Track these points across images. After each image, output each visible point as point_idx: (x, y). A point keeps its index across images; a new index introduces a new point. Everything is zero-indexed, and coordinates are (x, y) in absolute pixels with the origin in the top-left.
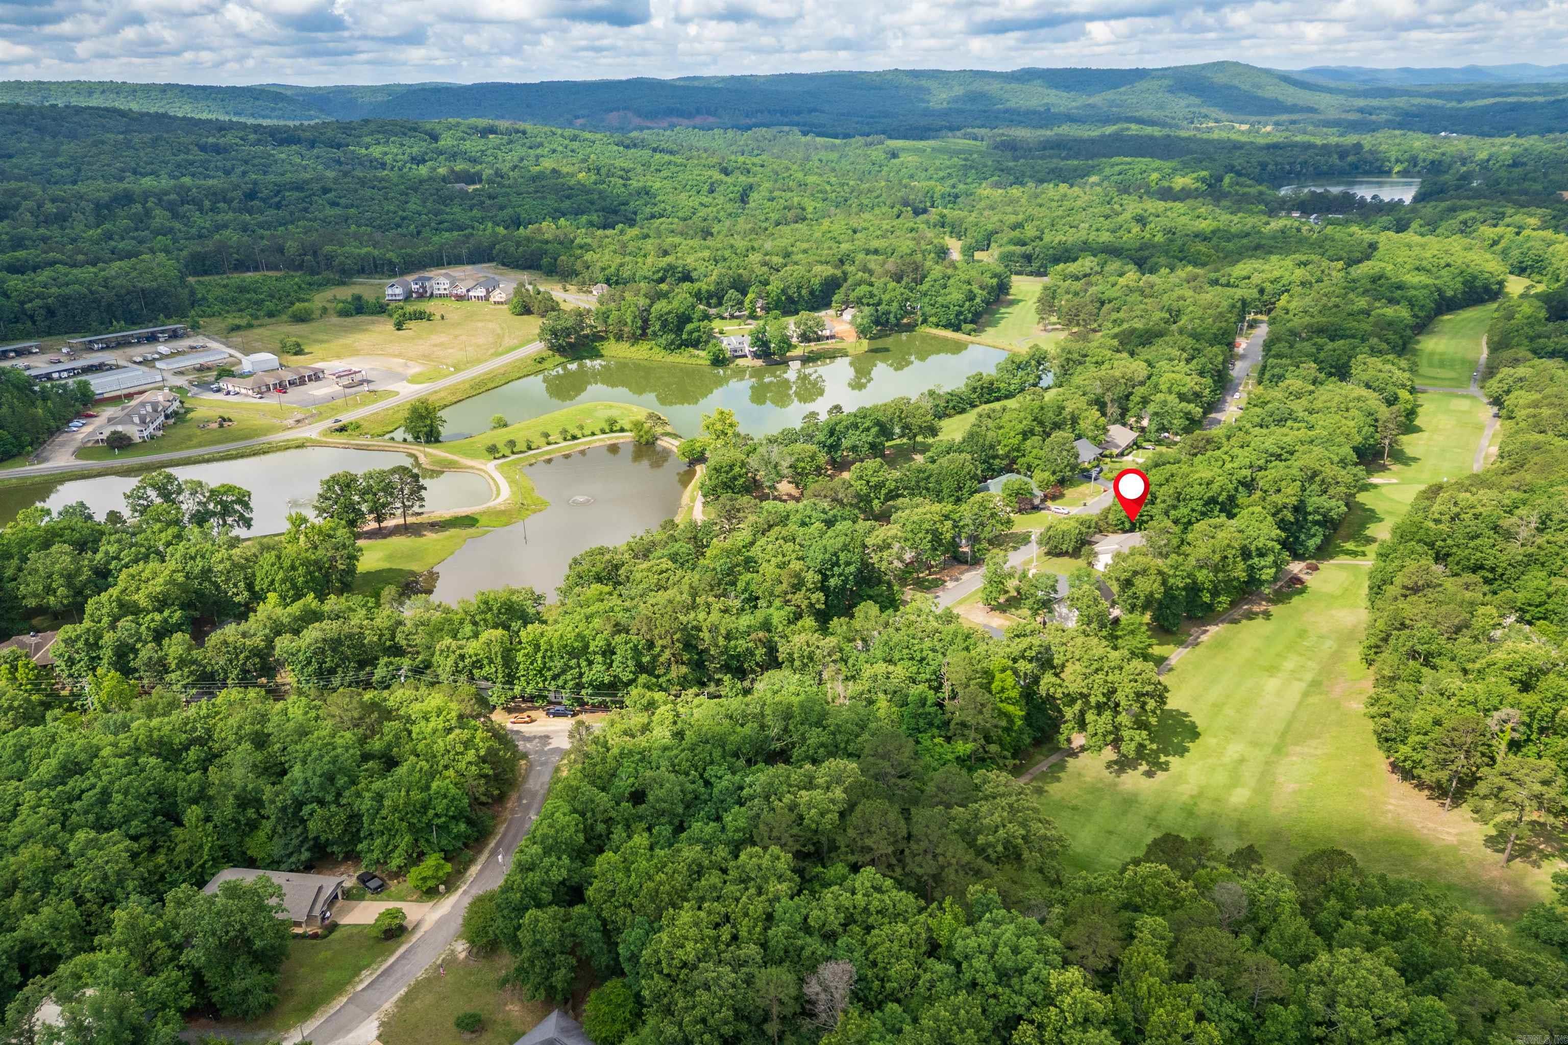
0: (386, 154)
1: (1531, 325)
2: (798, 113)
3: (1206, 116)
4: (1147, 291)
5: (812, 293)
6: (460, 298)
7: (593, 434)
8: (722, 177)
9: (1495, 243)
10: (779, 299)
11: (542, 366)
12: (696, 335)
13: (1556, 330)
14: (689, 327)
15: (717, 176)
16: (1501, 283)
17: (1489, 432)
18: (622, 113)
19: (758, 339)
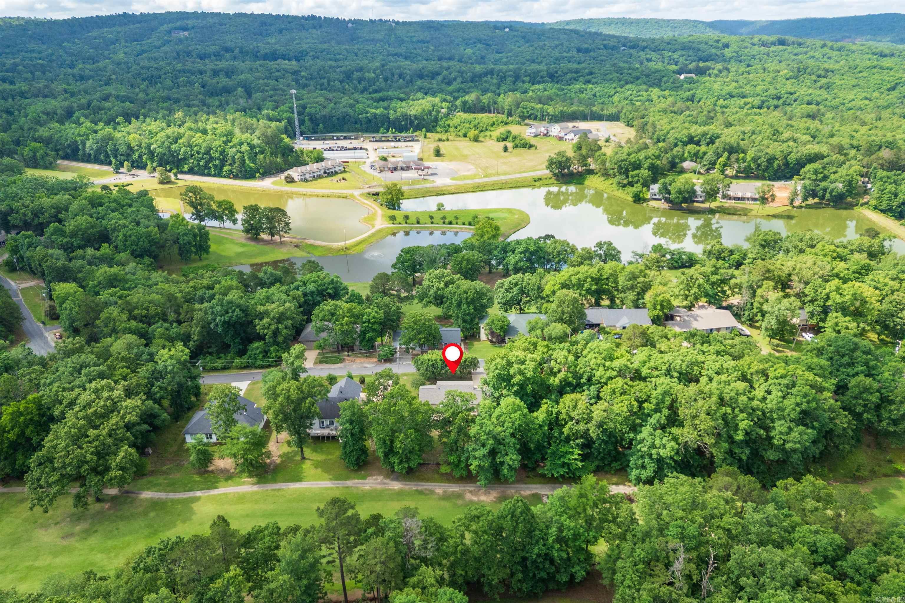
6: (560, 139)
10: (749, 166)
11: (534, 183)
12: (636, 179)
14: (635, 172)
19: (665, 188)
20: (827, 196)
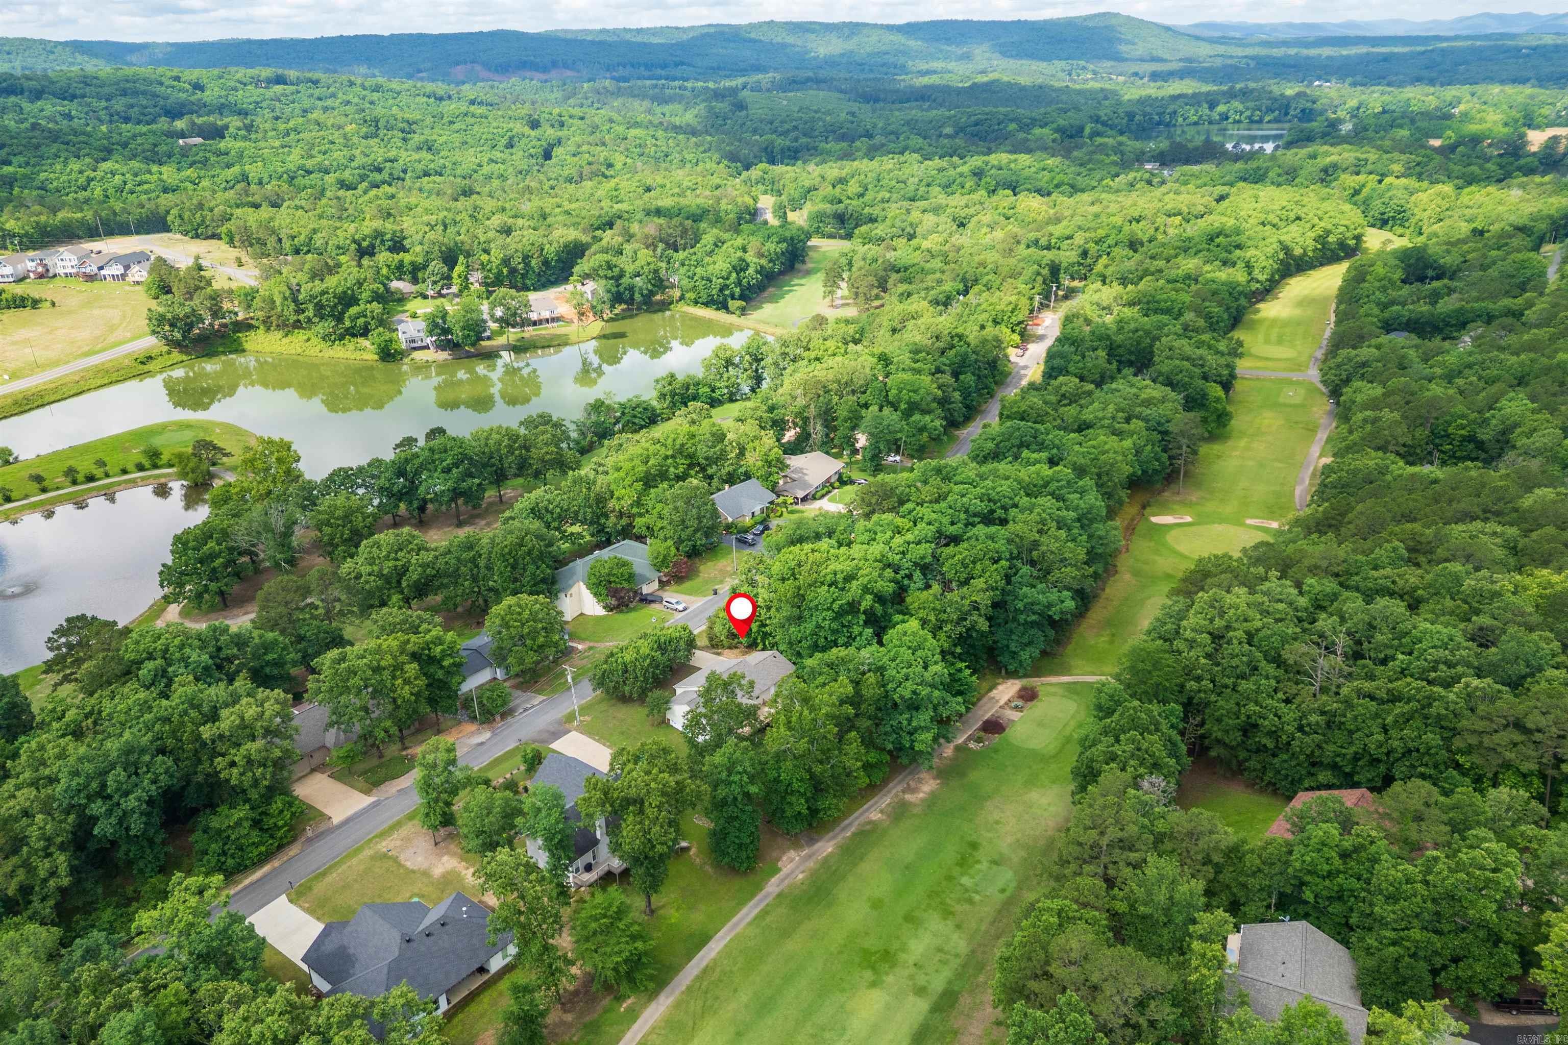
0: (132, 106)
1: (1384, 289)
2: (664, 66)
3: (1084, 68)
4: (951, 255)
5: (546, 263)
6: (90, 278)
7: (124, 472)
8: (527, 131)
9: (1357, 192)
10: (500, 273)
11: (145, 368)
12: (361, 321)
13: (1411, 294)
14: (353, 310)
15: (519, 127)
16: (1358, 238)
17: (1322, 436)
18: (469, 66)
19: (435, 325)
20: (637, 297)
